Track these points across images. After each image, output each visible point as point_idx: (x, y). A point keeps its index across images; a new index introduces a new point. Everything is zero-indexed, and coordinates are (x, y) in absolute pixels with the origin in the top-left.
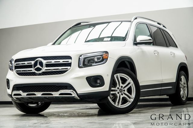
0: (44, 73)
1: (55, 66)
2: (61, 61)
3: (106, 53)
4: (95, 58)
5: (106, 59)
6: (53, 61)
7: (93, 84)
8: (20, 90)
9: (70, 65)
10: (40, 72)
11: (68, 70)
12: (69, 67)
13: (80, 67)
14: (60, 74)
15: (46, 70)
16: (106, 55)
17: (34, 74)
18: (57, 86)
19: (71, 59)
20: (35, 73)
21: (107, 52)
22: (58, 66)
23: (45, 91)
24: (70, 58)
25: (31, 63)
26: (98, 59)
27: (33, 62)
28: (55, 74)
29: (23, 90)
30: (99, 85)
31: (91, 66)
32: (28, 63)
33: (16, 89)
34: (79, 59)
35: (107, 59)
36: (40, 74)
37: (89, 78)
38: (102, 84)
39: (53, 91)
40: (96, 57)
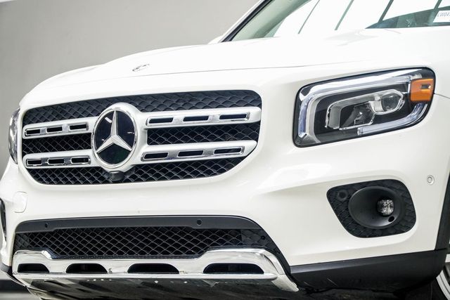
0: (140, 173)
1: (187, 141)
2: (214, 115)
3: (425, 76)
4: (373, 99)
5: (424, 103)
6: (178, 117)
7: (362, 219)
8: (45, 248)
9: (251, 131)
10: (124, 166)
11: (242, 158)
12: (247, 144)
13: (299, 142)
14: (210, 173)
15: (148, 156)
16: (426, 86)
17: (96, 176)
18: (195, 232)
19: (260, 106)
20: (100, 169)
21: (428, 73)
22: (200, 140)
23: (142, 255)
24: (251, 98)
25: (85, 126)
26: (386, 102)
27: (92, 122)
28: (189, 177)
29: (54, 247)
30: (386, 223)
31: (353, 135)
32: (73, 127)
33: (27, 244)
34: (298, 103)
35: (429, 103)
36: (122, 178)
37: (342, 195)
38: (404, 220)
39: (178, 255)
40: (377, 96)
